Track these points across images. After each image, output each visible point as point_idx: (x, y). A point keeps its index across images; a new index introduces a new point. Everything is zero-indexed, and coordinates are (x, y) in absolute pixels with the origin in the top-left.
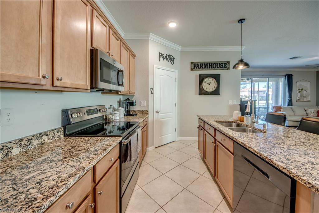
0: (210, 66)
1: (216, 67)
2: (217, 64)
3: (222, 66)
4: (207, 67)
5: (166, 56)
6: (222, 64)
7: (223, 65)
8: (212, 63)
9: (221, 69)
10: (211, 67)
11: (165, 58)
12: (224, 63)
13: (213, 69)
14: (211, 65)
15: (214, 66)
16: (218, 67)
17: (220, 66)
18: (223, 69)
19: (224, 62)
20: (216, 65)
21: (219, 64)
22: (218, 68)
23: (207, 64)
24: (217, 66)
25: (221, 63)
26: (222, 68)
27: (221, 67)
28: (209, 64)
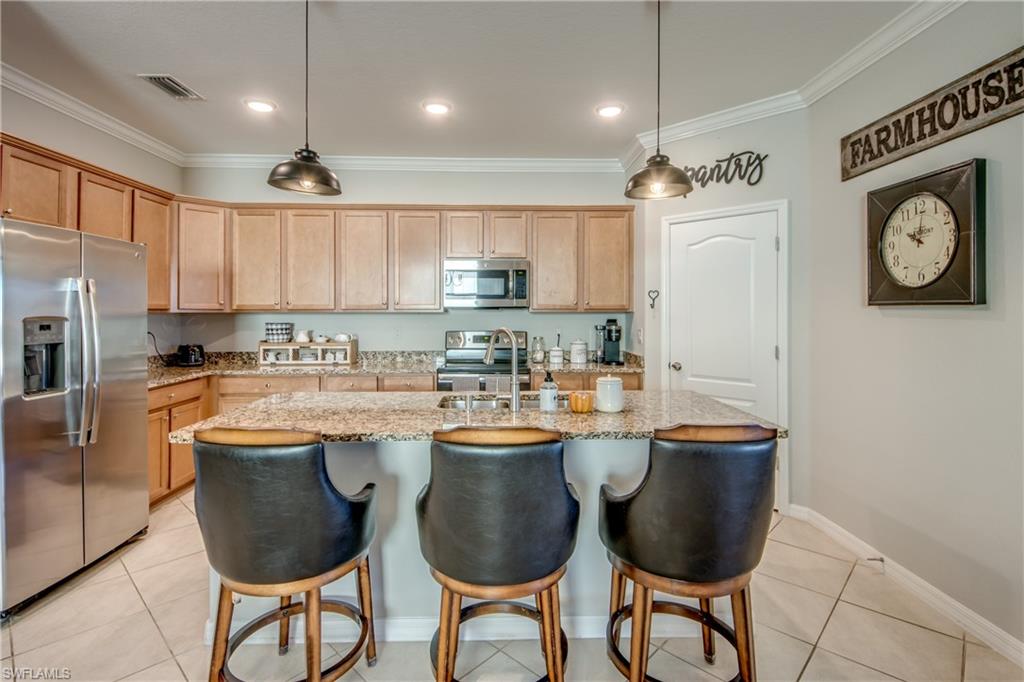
0: (922, 123)
1: (956, 117)
2: (964, 93)
3: (998, 91)
4: (911, 135)
5: (719, 167)
6: (993, 83)
7: (1004, 85)
8: (931, 101)
9: (992, 114)
10: (927, 128)
11: (711, 178)
12: (1008, 62)
13: (942, 133)
14: (927, 114)
15: (948, 113)
16: (971, 108)
17: (982, 96)
18: (1005, 109)
19: (1008, 56)
20: (956, 106)
21: (976, 85)
22: (967, 117)
23: (909, 118)
24: (965, 107)
25: (983, 76)
26: (993, 107)
27: (989, 107)
28: (920, 112)
